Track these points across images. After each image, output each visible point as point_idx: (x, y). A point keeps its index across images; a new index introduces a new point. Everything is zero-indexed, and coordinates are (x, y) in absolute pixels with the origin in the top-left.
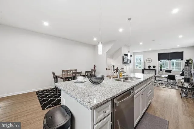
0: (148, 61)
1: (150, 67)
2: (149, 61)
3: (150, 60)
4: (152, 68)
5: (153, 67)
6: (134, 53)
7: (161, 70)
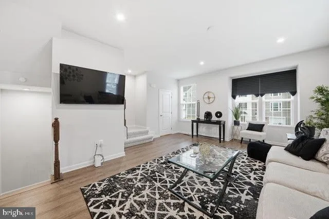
0: (207, 100)
1: (208, 115)
2: (209, 98)
3: (211, 95)
4: (214, 118)
5: (216, 115)
6: (178, 80)
7: (236, 123)
